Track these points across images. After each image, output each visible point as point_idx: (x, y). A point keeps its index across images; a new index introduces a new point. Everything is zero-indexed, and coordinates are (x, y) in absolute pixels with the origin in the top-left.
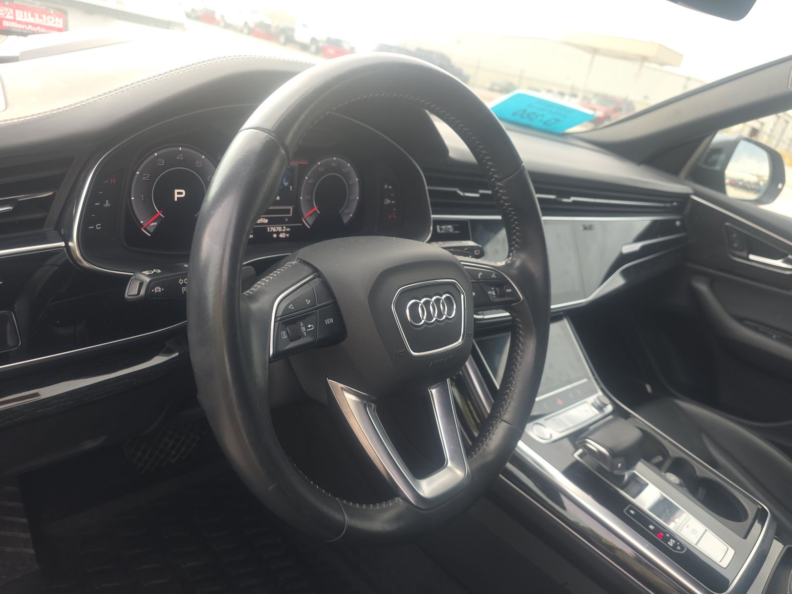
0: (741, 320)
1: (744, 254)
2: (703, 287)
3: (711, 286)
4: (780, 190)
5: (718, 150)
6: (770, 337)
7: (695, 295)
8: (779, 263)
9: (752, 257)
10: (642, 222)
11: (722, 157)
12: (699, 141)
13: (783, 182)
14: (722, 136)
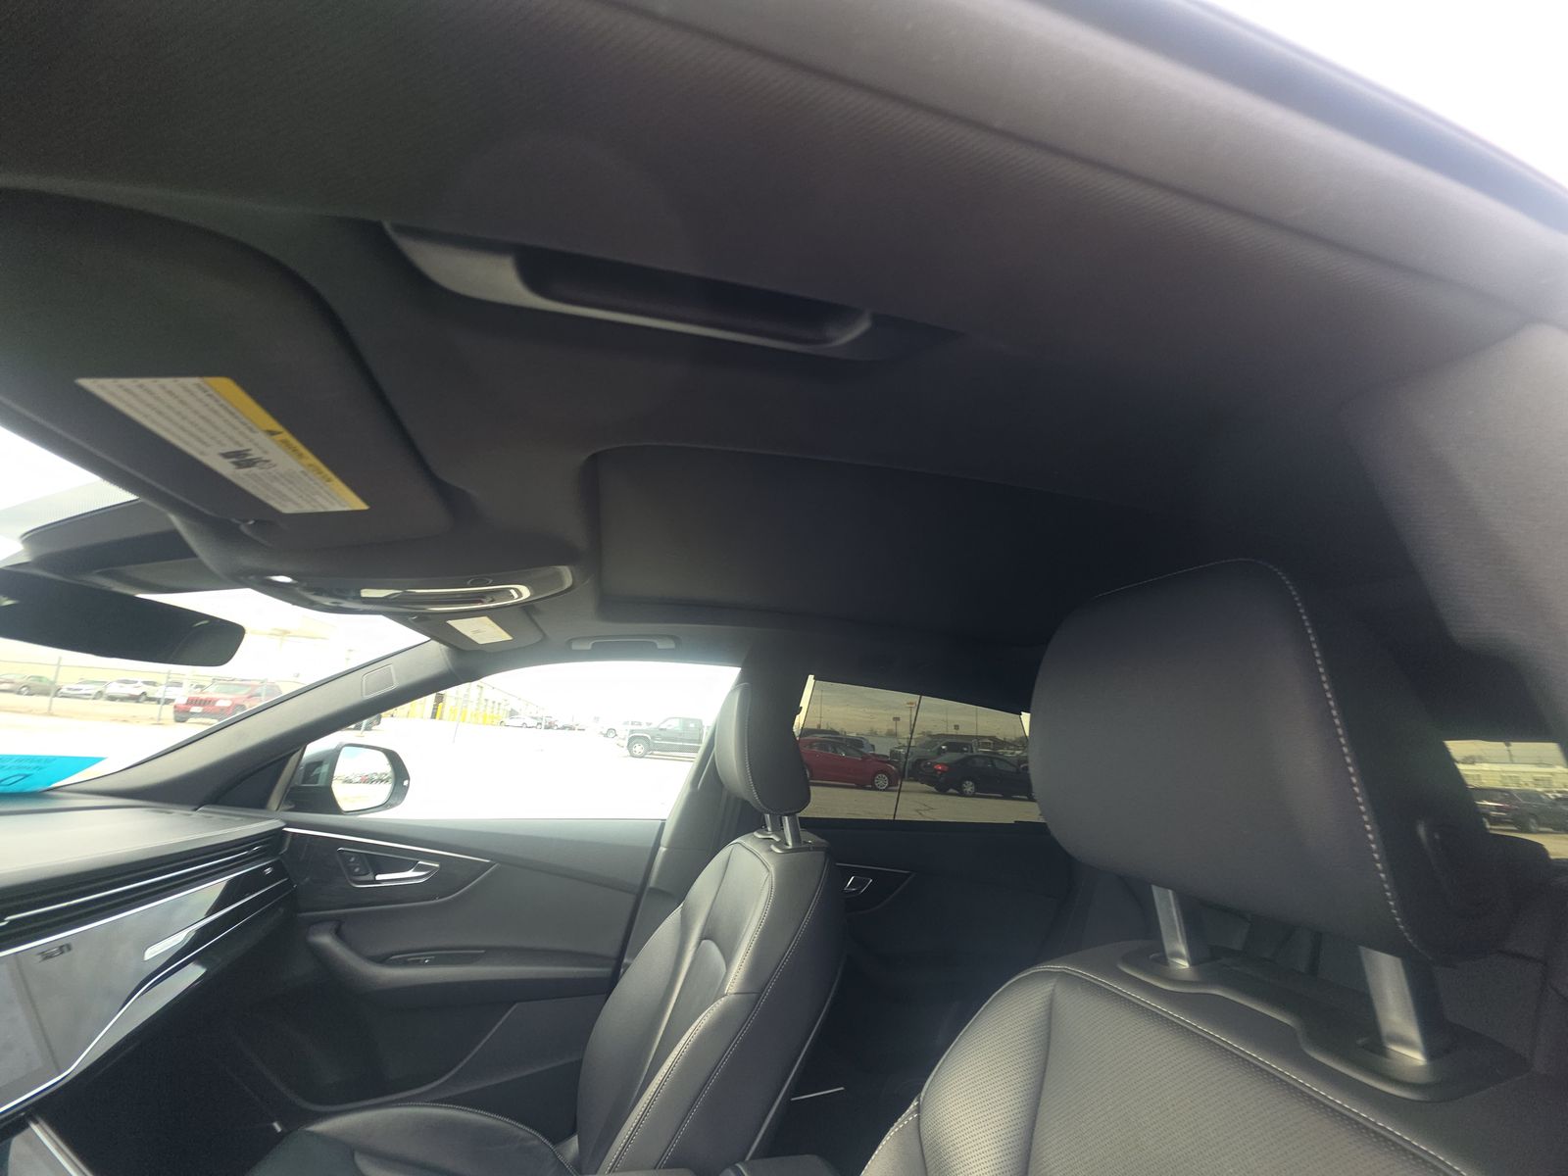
0: (383, 960)
1: (370, 877)
2: (325, 940)
3: (338, 934)
4: (408, 787)
5: (317, 763)
6: (424, 965)
7: (319, 954)
8: (410, 874)
9: (379, 877)
10: (214, 888)
11: (325, 769)
12: (285, 760)
13: (409, 779)
14: (313, 749)
